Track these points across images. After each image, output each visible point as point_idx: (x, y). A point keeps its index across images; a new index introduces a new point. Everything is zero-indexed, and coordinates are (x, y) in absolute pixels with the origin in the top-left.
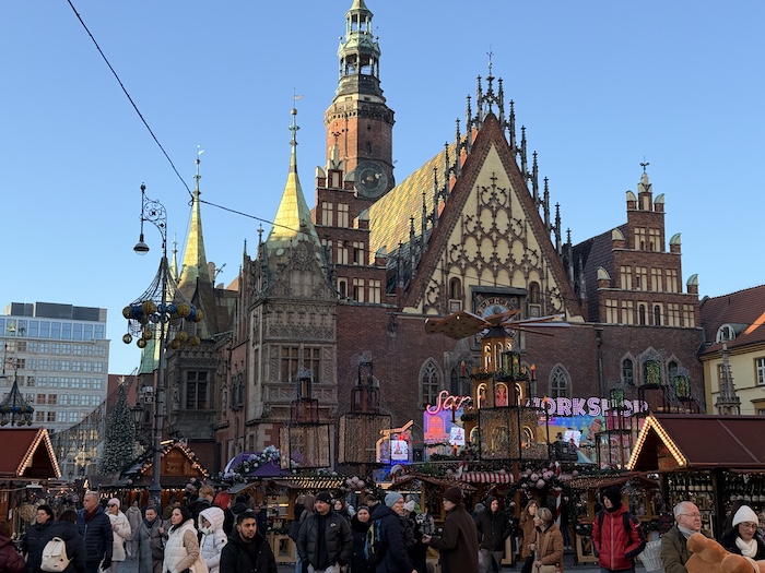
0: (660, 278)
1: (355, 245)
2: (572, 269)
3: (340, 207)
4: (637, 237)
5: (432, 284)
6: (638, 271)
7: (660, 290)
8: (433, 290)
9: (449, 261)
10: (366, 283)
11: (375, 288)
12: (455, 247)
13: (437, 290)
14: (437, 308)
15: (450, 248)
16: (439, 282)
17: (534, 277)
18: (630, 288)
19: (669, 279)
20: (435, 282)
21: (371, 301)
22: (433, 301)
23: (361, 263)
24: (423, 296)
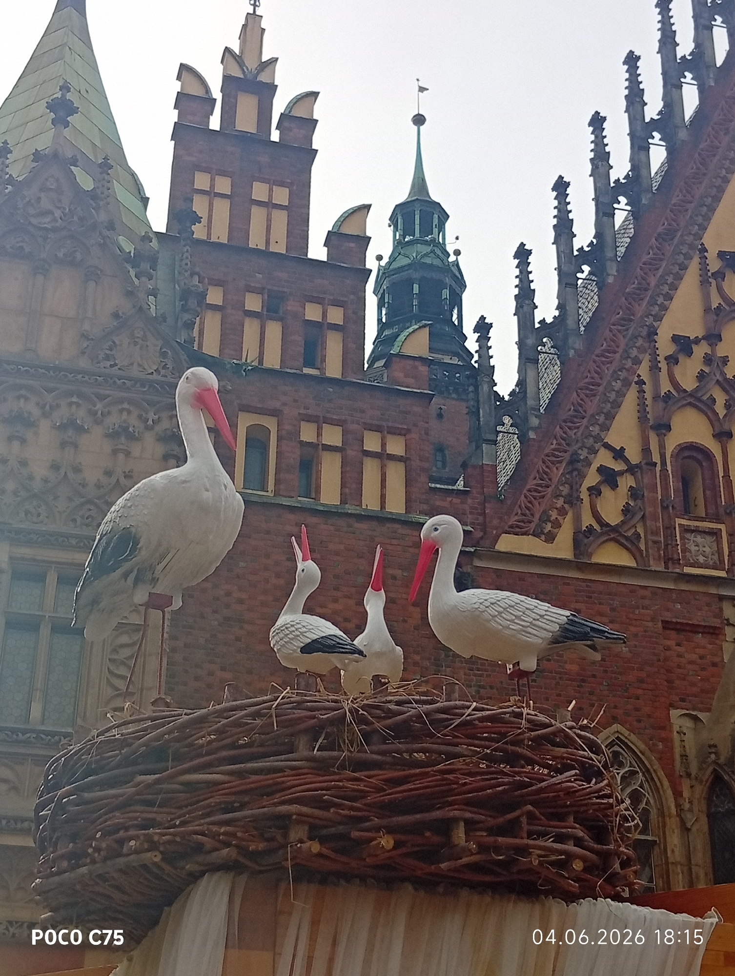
1: (313, 313)
3: (259, 191)
8: (609, 478)
9: (665, 386)
10: (353, 439)
11: (383, 457)
12: (684, 346)
13: (626, 482)
14: (630, 544)
15: (665, 346)
16: (634, 455)
20: (619, 454)
21: (370, 502)
22: (613, 517)
23: (333, 369)
24: (573, 500)
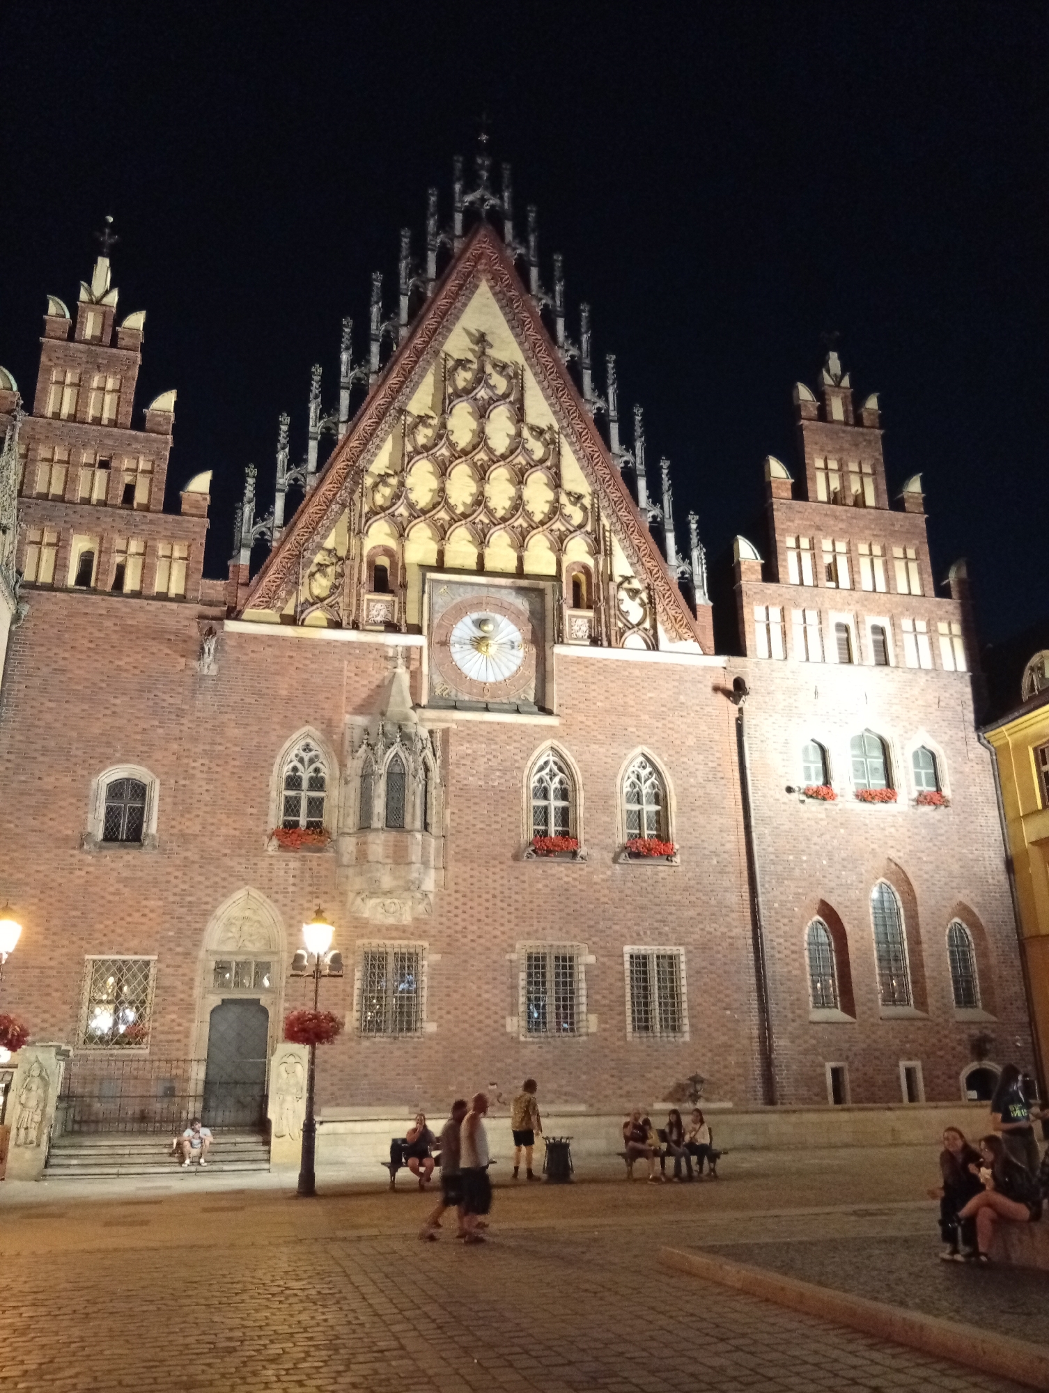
0: (879, 563)
2: (670, 538)
4: (820, 477)
5: (319, 558)
6: (826, 545)
7: (881, 587)
8: (324, 569)
9: (368, 508)
11: (171, 558)
12: (382, 479)
13: (333, 570)
14: (333, 610)
16: (342, 553)
17: (578, 550)
18: (808, 580)
19: (899, 566)
20: (330, 551)
21: (159, 585)
22: (322, 593)
24: (297, 584)
